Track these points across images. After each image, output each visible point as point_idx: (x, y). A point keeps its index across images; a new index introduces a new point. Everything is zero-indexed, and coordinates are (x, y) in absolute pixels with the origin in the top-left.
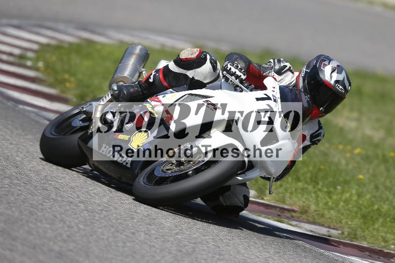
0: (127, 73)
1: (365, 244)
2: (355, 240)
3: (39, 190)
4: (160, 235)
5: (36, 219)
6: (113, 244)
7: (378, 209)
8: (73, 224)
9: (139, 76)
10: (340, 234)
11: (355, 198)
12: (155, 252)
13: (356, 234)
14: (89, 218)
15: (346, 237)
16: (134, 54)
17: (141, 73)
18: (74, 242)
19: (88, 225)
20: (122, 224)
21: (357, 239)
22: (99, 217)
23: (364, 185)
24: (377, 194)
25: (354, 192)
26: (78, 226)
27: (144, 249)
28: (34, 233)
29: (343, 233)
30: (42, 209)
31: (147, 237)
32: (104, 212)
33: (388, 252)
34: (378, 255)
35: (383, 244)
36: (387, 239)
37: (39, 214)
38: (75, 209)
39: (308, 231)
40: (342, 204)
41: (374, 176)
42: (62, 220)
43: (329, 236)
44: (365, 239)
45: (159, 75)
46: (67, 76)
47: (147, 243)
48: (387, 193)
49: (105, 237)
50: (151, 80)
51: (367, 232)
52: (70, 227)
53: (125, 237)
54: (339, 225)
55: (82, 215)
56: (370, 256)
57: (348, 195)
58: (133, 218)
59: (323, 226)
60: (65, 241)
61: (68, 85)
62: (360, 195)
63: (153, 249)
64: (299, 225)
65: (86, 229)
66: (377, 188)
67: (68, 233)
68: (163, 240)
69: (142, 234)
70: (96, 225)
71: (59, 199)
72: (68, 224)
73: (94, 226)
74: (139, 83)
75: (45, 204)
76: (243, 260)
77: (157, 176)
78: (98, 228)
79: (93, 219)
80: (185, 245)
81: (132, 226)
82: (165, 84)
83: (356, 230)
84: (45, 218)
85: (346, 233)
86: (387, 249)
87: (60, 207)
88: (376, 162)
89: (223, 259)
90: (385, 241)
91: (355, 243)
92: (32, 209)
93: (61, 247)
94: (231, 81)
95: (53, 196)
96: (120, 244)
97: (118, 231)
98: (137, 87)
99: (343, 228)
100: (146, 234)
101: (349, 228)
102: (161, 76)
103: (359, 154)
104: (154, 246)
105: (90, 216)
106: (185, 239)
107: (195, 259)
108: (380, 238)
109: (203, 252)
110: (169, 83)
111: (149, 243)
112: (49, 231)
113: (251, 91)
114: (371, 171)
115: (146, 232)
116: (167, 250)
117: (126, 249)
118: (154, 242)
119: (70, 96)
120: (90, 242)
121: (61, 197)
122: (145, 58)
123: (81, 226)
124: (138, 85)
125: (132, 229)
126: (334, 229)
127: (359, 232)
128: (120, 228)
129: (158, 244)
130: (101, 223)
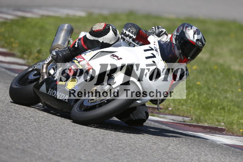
0: (60, 42)
1: (206, 125)
2: (200, 123)
3: (5, 112)
4: (82, 132)
5: (6, 131)
6: (54, 140)
7: (212, 102)
8: (28, 131)
9: (68, 44)
10: (190, 120)
11: (197, 97)
12: (80, 143)
13: (200, 119)
14: (37, 126)
15: (194, 121)
16: (63, 30)
17: (69, 41)
18: (31, 142)
19: (37, 131)
20: (58, 128)
21: (201, 122)
22: (44, 125)
23: (201, 88)
24: (210, 93)
25: (195, 93)
26: (31, 132)
27: (74, 142)
28: (6, 139)
29: (192, 119)
30: (8, 124)
31: (74, 134)
32: (46, 122)
33: (221, 128)
34: (215, 130)
35: (217, 123)
36: (219, 120)
37: (7, 127)
38: (28, 122)
39: (170, 120)
40: (189, 101)
41: (206, 82)
42: (21, 129)
43: (184, 122)
44: (206, 121)
45: (81, 42)
46: (12, 40)
47: (75, 138)
48: (216, 92)
49: (49, 137)
50: (76, 46)
51: (206, 117)
52: (27, 133)
53: (60, 136)
54: (189, 115)
55: (33, 125)
56: (210, 131)
57: (192, 95)
58: (64, 123)
59: (179, 115)
60: (25, 142)
61: (14, 45)
62: (199, 94)
63: (79, 141)
64: (165, 117)
65: (37, 133)
66: (209, 89)
67: (26, 137)
68: (84, 135)
69: (71, 132)
70: (42, 130)
71: (18, 116)
72: (25, 131)
73: (42, 131)
74: (68, 48)
75: (10, 120)
76: (134, 142)
77: (85, 106)
78: (44, 132)
79: (40, 127)
80: (98, 137)
81: (65, 128)
82: (85, 47)
83: (200, 116)
84: (11, 129)
85: (194, 119)
86: (220, 126)
87: (19, 121)
88: (206, 73)
89: (122, 143)
90: (218, 121)
91: (200, 125)
92: (2, 125)
93: (23, 146)
94: (127, 40)
95: (14, 115)
96: (59, 140)
97: (56, 133)
98: (67, 51)
99: (192, 115)
100: (73, 132)
101: (195, 115)
102: (82, 42)
103: (196, 69)
104: (79, 139)
105: (38, 125)
106: (97, 133)
107: (105, 145)
108: (215, 120)
109: (109, 140)
110: (87, 46)
111: (76, 138)
112: (15, 137)
113: (140, 45)
114: (204, 79)
115: (73, 131)
116: (87, 141)
117: (62, 143)
118: (79, 137)
119: (16, 52)
120: (40, 141)
121: (19, 115)
122: (71, 32)
123: (34, 132)
124: (68, 50)
125: (64, 130)
126: (186, 117)
127: (202, 118)
128: (57, 130)
129: (81, 138)
130: (45, 128)
